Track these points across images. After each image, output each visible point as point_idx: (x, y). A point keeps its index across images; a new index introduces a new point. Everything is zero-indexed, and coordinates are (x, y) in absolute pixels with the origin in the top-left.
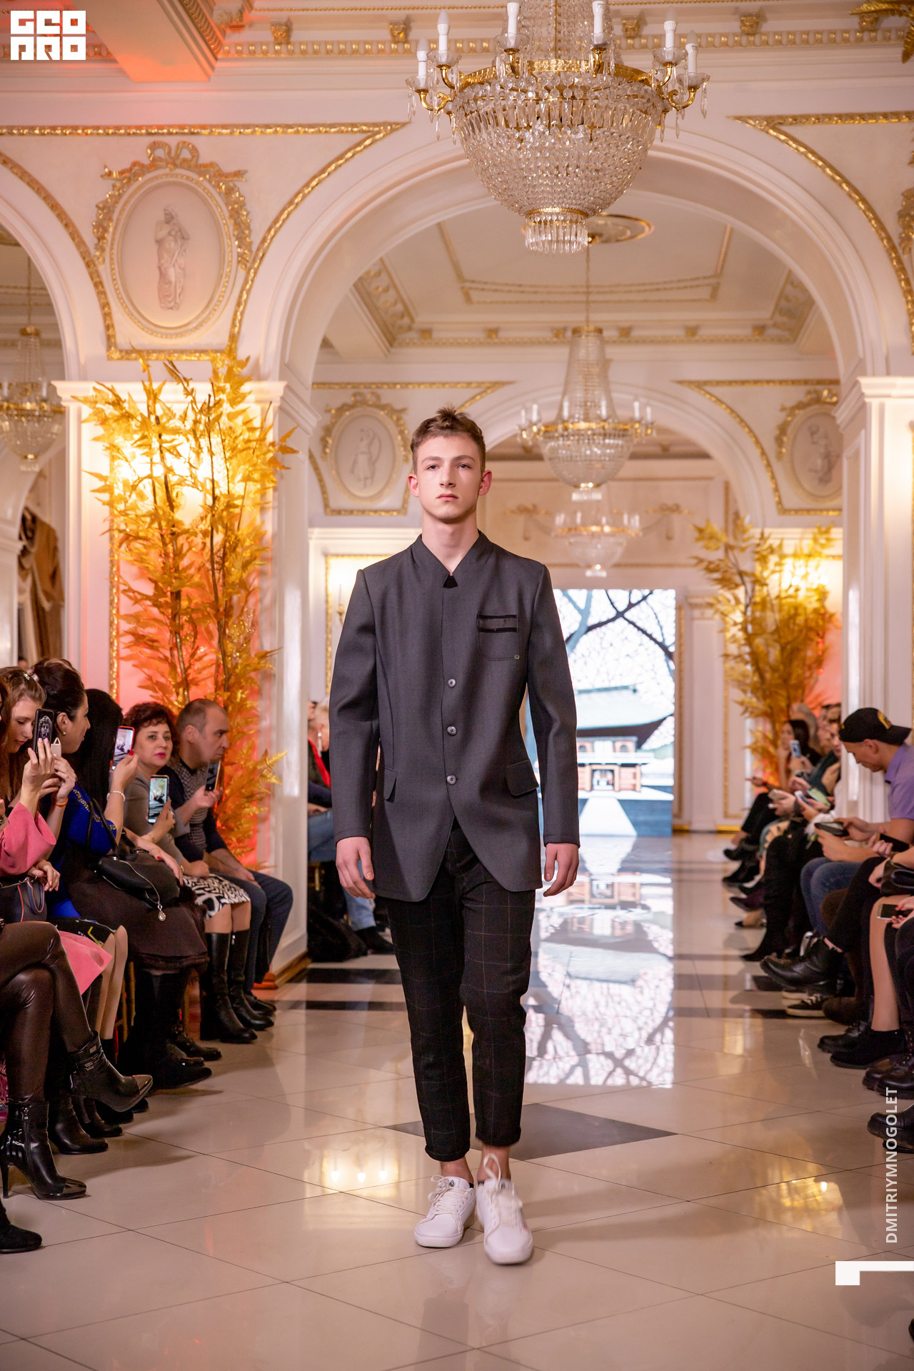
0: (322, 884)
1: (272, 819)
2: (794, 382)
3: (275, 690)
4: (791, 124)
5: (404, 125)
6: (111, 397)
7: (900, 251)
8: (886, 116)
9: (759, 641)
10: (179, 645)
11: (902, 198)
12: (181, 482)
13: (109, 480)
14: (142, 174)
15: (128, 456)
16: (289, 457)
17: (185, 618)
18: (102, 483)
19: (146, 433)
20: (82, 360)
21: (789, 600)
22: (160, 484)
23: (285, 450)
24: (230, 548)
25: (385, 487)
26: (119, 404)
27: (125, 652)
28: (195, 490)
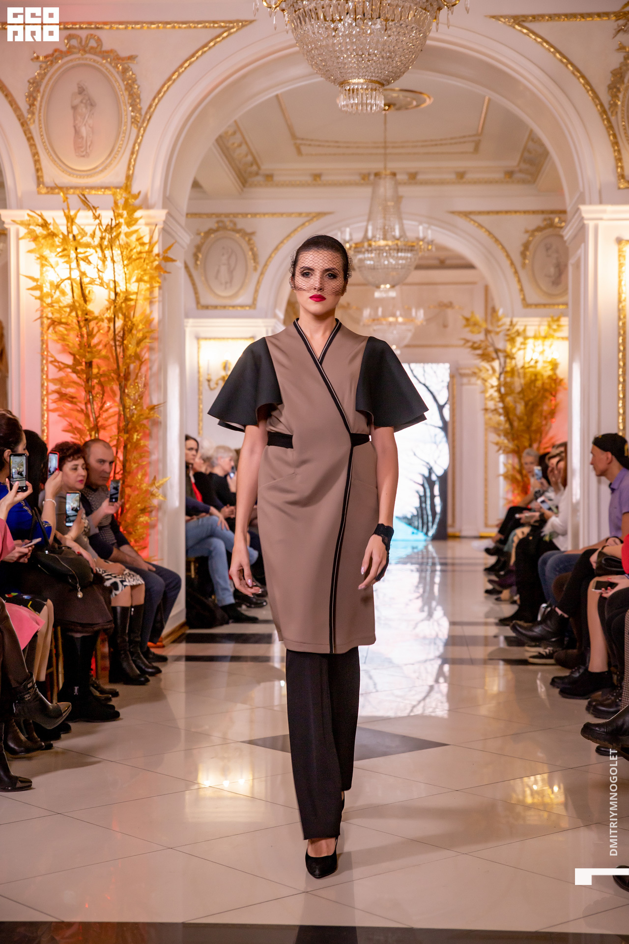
0: (196, 573)
1: (160, 527)
2: (534, 212)
3: (161, 433)
4: (531, 21)
5: (251, 22)
6: (40, 221)
7: (609, 114)
8: (599, 15)
9: (509, 399)
10: (91, 400)
11: (610, 75)
12: (92, 282)
13: (40, 281)
14: (61, 58)
15: (53, 264)
16: (170, 264)
17: (96, 381)
18: (34, 284)
19: (66, 247)
20: (19, 194)
21: (531, 370)
22: (77, 284)
23: (167, 259)
24: (128, 330)
25: (241, 288)
26: (46, 226)
27: (52, 406)
28: (102, 288)
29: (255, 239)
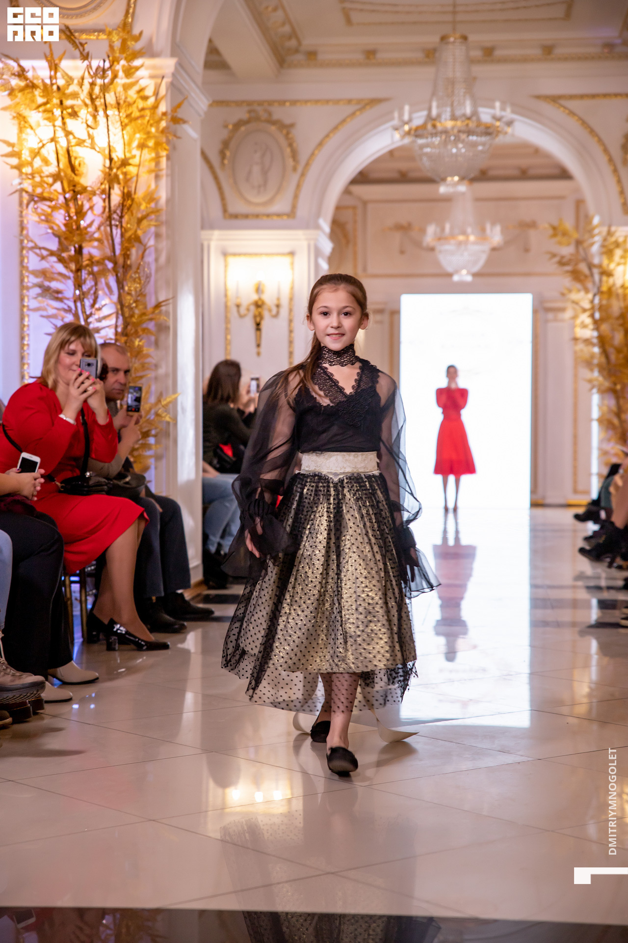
10: (82, 297)
12: (81, 144)
13: (16, 146)
15: (33, 125)
17: (87, 271)
18: (9, 149)
19: (48, 100)
22: (62, 149)
23: (177, 120)
24: (127, 205)
26: (23, 74)
27: (33, 304)
28: (93, 151)
29: (296, 133)
